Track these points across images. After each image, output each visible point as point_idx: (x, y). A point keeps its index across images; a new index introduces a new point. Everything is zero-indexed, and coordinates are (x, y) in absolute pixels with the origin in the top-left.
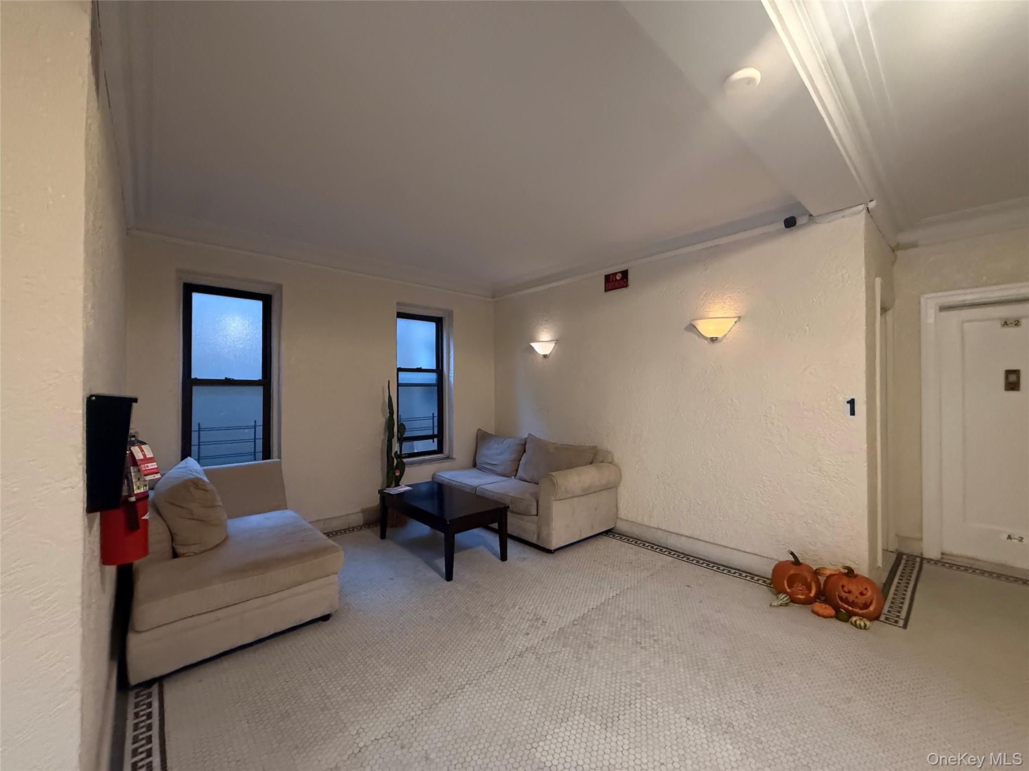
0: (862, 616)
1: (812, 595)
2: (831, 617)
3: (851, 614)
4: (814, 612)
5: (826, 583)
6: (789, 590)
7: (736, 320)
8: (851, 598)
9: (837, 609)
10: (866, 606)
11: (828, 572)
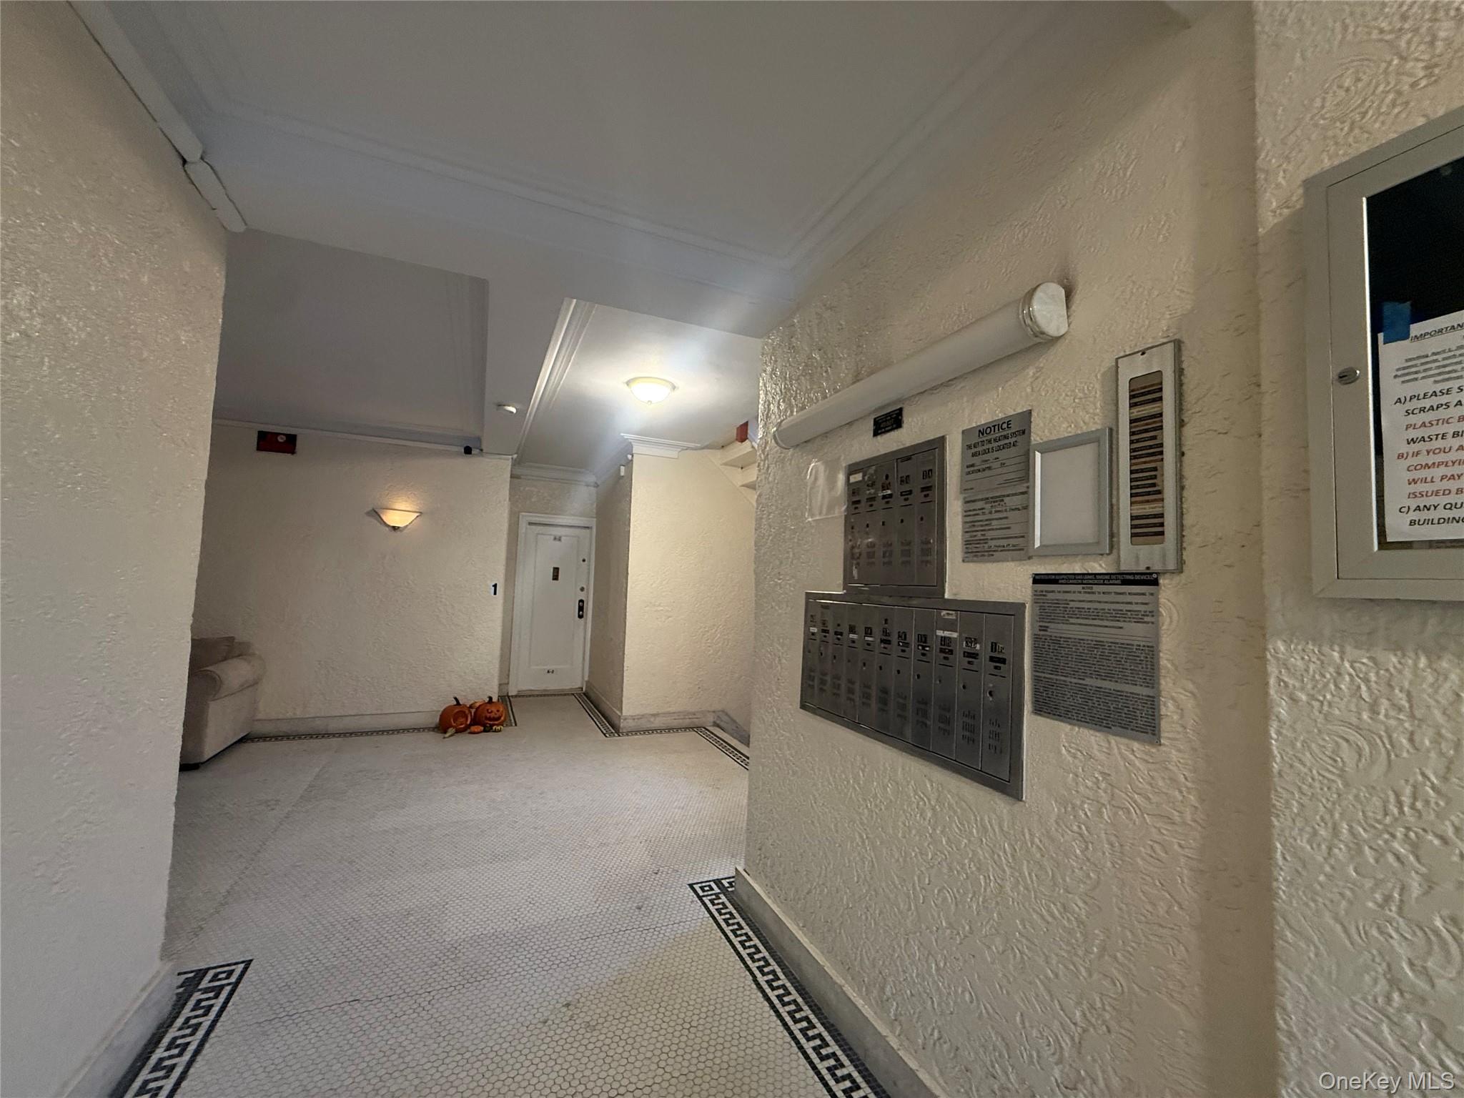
0: (498, 725)
1: (468, 722)
2: (481, 732)
3: (492, 726)
4: (471, 733)
5: (475, 713)
6: (454, 724)
7: (418, 514)
8: (492, 715)
9: (484, 725)
10: (499, 718)
11: (477, 705)
